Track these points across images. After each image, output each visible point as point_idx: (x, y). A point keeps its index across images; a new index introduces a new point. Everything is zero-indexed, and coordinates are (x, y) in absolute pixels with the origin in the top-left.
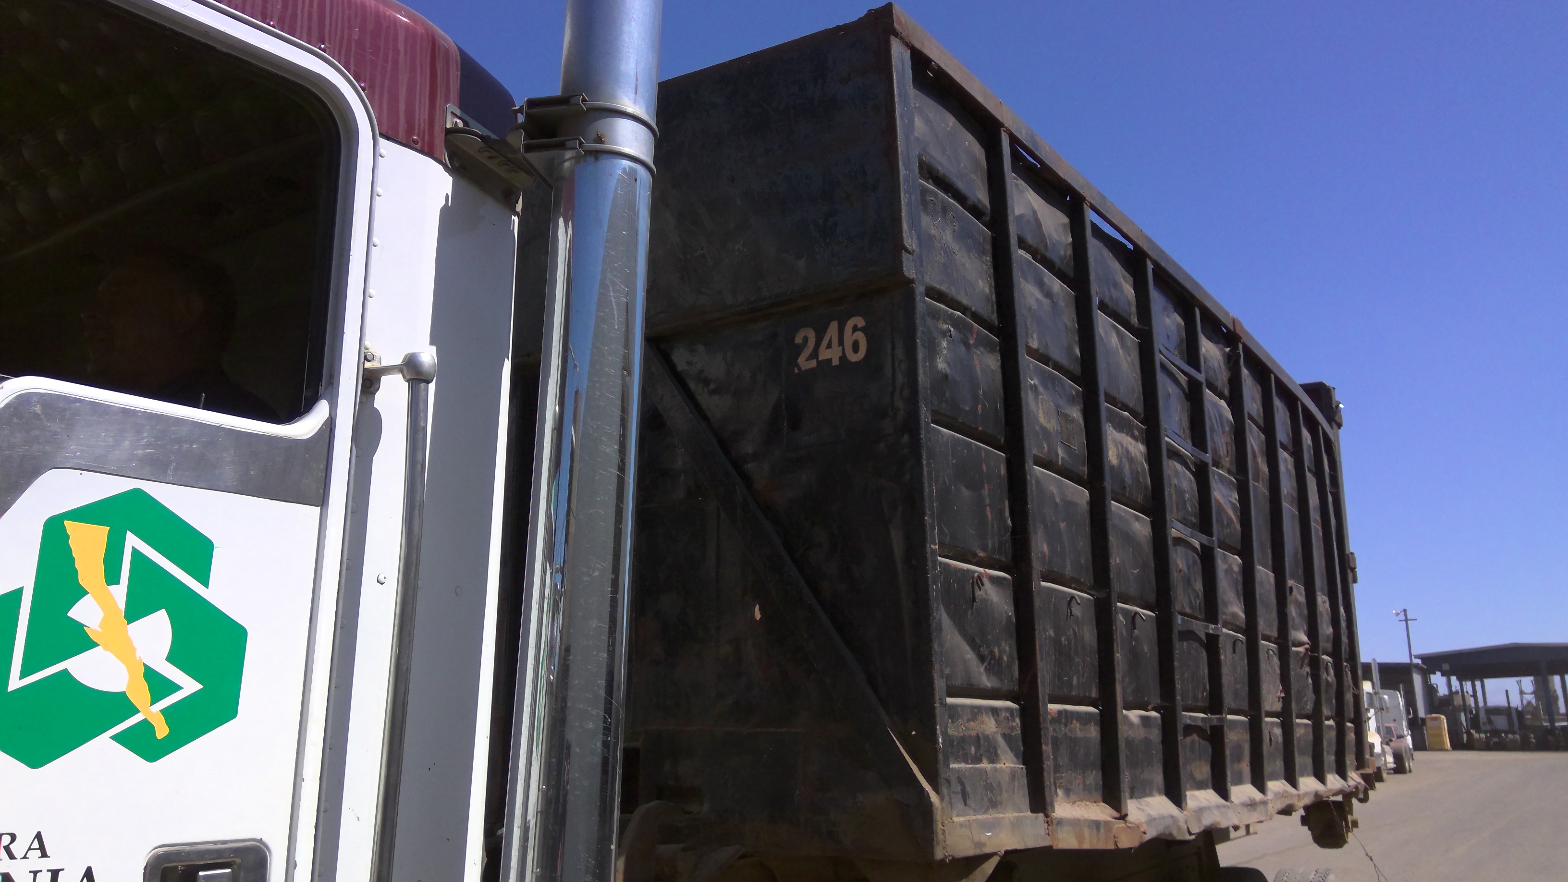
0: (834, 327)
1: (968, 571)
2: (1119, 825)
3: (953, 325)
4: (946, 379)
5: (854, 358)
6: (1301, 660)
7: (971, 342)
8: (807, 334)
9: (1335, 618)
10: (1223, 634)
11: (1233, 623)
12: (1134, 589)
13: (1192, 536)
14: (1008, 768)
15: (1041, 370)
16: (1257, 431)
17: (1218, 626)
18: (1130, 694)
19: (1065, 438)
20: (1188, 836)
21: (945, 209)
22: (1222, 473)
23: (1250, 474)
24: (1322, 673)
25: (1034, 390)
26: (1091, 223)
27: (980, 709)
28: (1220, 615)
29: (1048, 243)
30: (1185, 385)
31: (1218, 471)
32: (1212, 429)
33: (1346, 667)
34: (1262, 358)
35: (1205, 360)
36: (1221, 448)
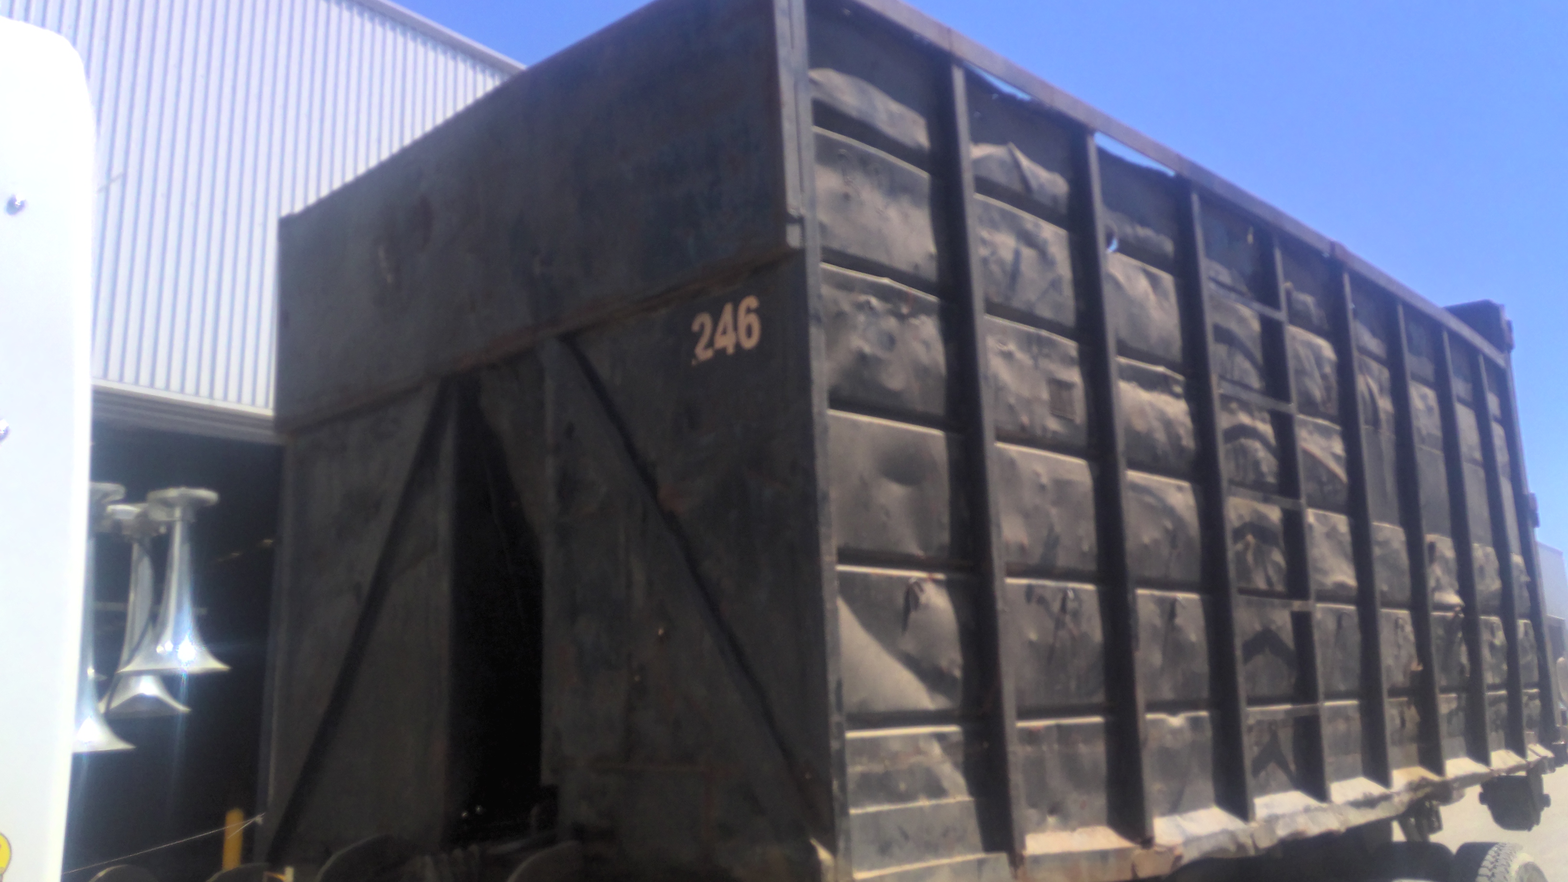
0: (728, 309)
1: (900, 578)
2: (1138, 851)
3: (876, 295)
4: (862, 358)
5: (749, 343)
6: (1449, 626)
7: (905, 310)
8: (704, 320)
9: (1504, 570)
10: (1320, 610)
11: (1336, 594)
12: (1176, 573)
13: (1266, 500)
14: (959, 803)
15: (1020, 332)
16: (1374, 366)
17: (1311, 602)
18: (1167, 693)
19: (1059, 408)
20: (1252, 852)
21: (864, 162)
22: (1320, 421)
23: (1362, 418)
24: (1485, 636)
25: (1008, 356)
26: (1103, 154)
27: (915, 738)
28: (1313, 587)
29: (1034, 184)
30: (1256, 326)
31: (1310, 419)
32: (1301, 372)
33: (1525, 624)
34: (1382, 282)
35: (1288, 294)
36: (1318, 393)
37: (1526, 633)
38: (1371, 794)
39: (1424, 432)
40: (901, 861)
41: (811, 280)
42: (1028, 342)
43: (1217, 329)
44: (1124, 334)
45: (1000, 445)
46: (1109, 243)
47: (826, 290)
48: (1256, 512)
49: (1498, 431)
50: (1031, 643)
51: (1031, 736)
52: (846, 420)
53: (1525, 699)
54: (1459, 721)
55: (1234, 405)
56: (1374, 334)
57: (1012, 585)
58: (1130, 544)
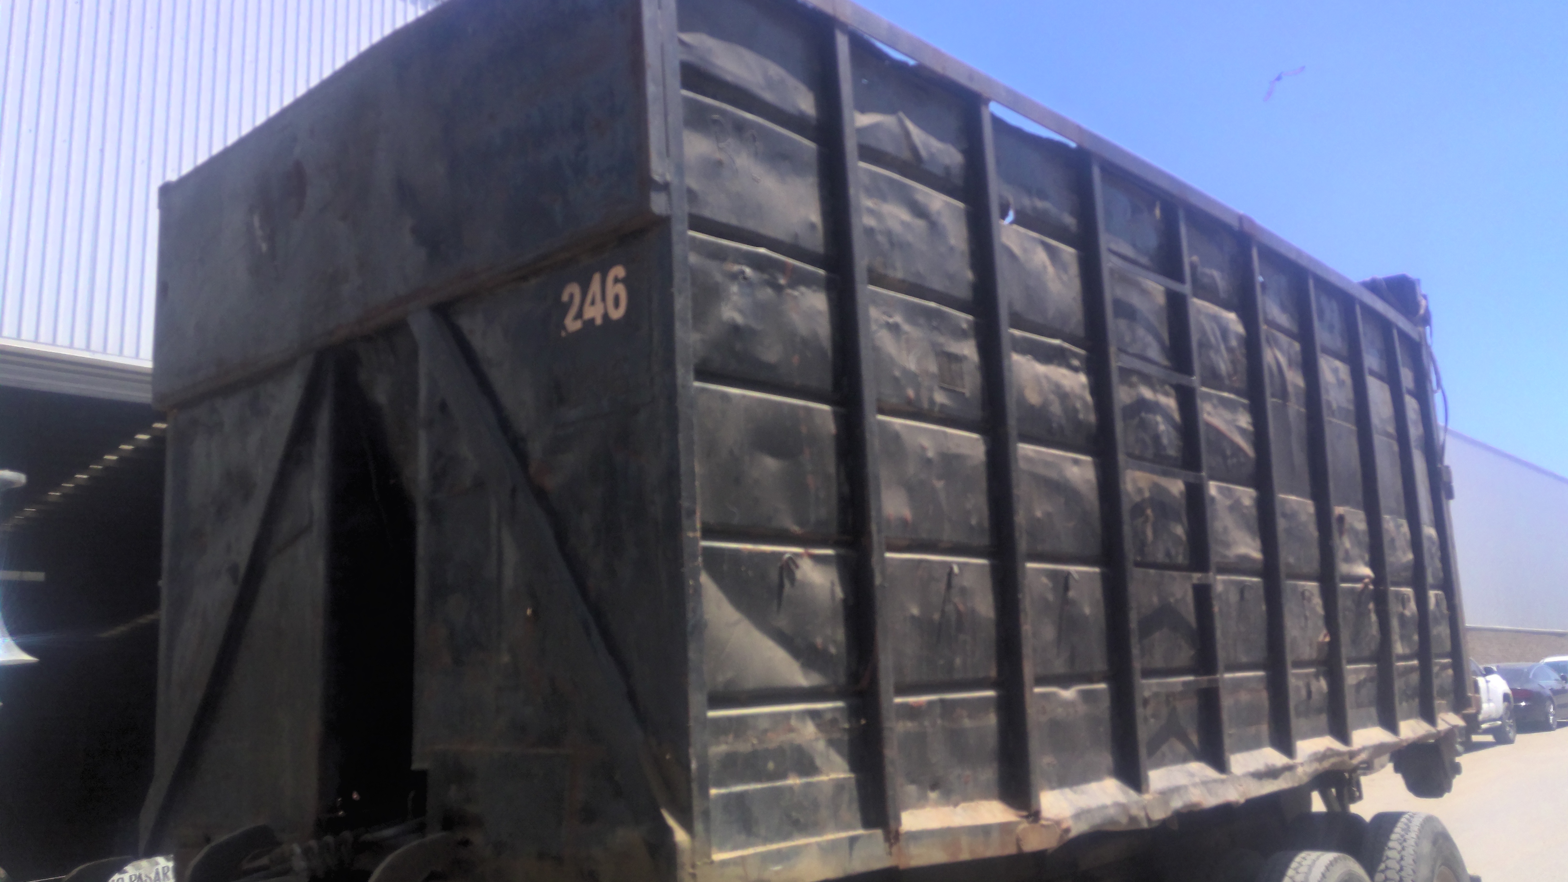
0: (597, 278)
1: (773, 554)
2: (1025, 825)
3: (750, 265)
4: (735, 330)
5: (617, 314)
6: (1359, 598)
7: (782, 281)
8: (573, 290)
9: (1416, 542)
10: (1220, 582)
11: (1240, 566)
12: (1068, 545)
13: (1165, 474)
14: (833, 780)
15: (907, 304)
16: (1283, 339)
17: (1211, 574)
18: (1059, 666)
19: (947, 381)
20: (1145, 825)
21: (740, 127)
22: (1226, 394)
23: (1268, 392)
24: (1394, 608)
25: (894, 328)
26: (998, 122)
27: (787, 715)
28: (1214, 559)
29: (923, 153)
30: (1161, 299)
31: (1213, 391)
32: (1205, 345)
33: (1436, 595)
34: (1292, 256)
35: (1193, 267)
36: (1223, 366)
37: (1438, 604)
38: (1273, 765)
39: (1335, 406)
40: (767, 840)
41: (678, 249)
42: (913, 314)
43: (1117, 303)
44: (1019, 306)
45: (881, 417)
46: (1004, 215)
47: (693, 259)
48: (1156, 486)
49: (1411, 404)
50: (913, 617)
51: (912, 712)
52: (716, 392)
53: (1436, 669)
54: (1369, 691)
55: (1134, 379)
56: (1283, 308)
57: (892, 559)
58: (1020, 518)
